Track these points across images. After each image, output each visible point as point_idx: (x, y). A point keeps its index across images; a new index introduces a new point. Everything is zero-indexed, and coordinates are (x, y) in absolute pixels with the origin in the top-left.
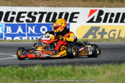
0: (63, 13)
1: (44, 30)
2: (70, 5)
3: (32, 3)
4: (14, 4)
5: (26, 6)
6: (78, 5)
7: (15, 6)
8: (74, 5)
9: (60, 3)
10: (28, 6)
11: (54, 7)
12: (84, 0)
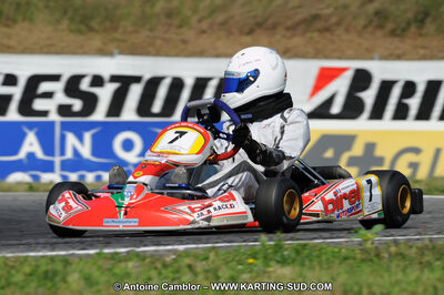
12: (393, 33)
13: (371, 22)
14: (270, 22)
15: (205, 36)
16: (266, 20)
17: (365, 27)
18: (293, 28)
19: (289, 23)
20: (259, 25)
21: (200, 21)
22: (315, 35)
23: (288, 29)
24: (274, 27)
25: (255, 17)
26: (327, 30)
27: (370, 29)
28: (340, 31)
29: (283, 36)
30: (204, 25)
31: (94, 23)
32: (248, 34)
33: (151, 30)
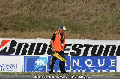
1: (89, 63)
4: (83, 37)
21: (105, 31)
30: (107, 31)
31: (78, 31)
32: (118, 34)
33: (93, 33)
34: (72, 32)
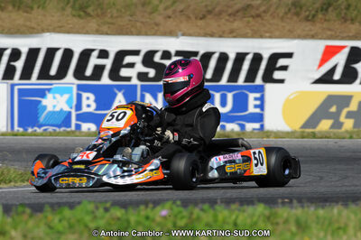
0: (247, 54)
2: (267, 32)
3: (157, 25)
4: (105, 28)
5: (139, 34)
6: (289, 31)
7: (107, 34)
8: (277, 33)
9: (236, 24)
10: (146, 34)
11: (221, 36)
12: (307, 19)
13: (289, 10)
14: (217, 10)
15: (171, 20)
16: (214, 9)
17: (286, 13)
18: (233, 15)
19: (230, 11)
20: (210, 12)
21: (166, 9)
22: (251, 19)
23: (230, 15)
24: (220, 13)
25: (206, 6)
26: (258, 16)
27: (289, 16)
28: (267, 17)
29: (227, 20)
30: (169, 12)
31: (90, 10)
32: (201, 19)
33: (131, 16)
34: (74, 13)
